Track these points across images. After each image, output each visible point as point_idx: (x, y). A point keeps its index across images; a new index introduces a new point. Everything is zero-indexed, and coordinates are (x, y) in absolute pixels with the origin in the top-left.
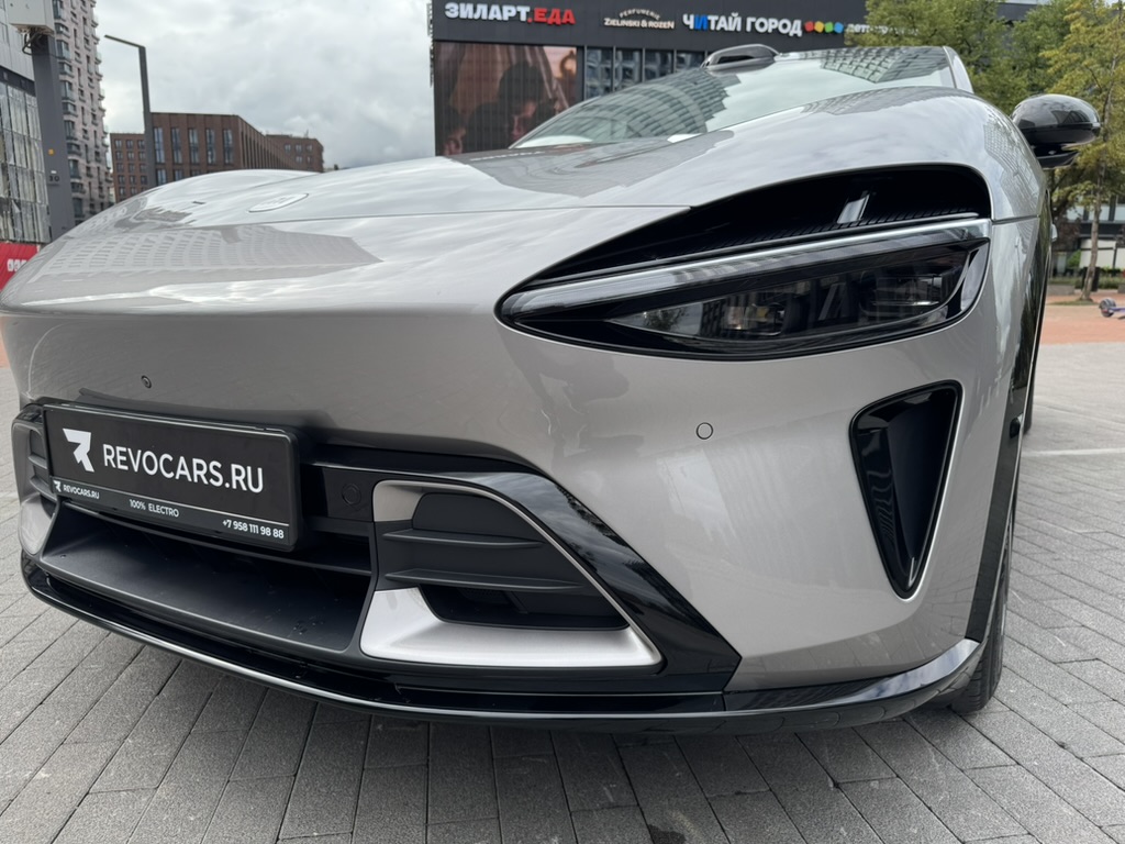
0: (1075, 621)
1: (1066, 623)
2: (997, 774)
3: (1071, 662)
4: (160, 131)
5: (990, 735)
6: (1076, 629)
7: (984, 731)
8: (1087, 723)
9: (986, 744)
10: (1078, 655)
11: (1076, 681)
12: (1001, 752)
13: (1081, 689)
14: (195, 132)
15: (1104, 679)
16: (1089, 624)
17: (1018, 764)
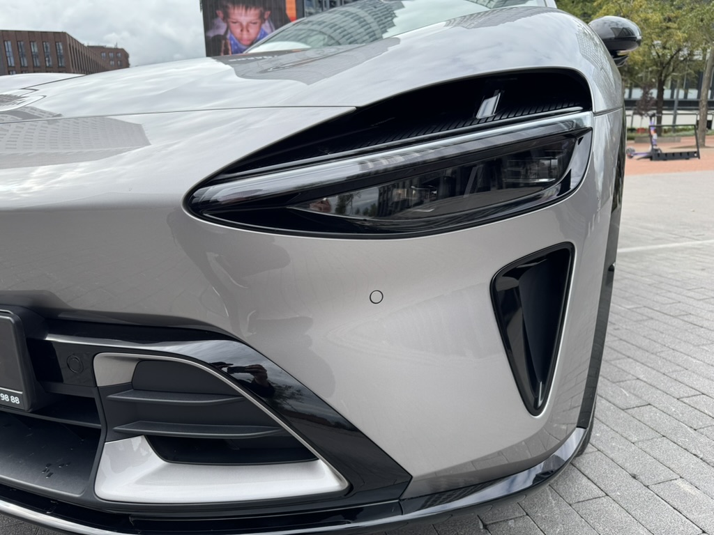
0: (633, 375)
1: (627, 378)
2: (593, 506)
3: (634, 408)
4: (9, 43)
5: (586, 473)
6: (634, 382)
7: (582, 469)
8: (648, 457)
9: (585, 480)
10: (637, 402)
11: (638, 423)
12: (595, 487)
13: (641, 429)
14: (35, 44)
15: (656, 420)
16: (641, 377)
17: (607, 495)
